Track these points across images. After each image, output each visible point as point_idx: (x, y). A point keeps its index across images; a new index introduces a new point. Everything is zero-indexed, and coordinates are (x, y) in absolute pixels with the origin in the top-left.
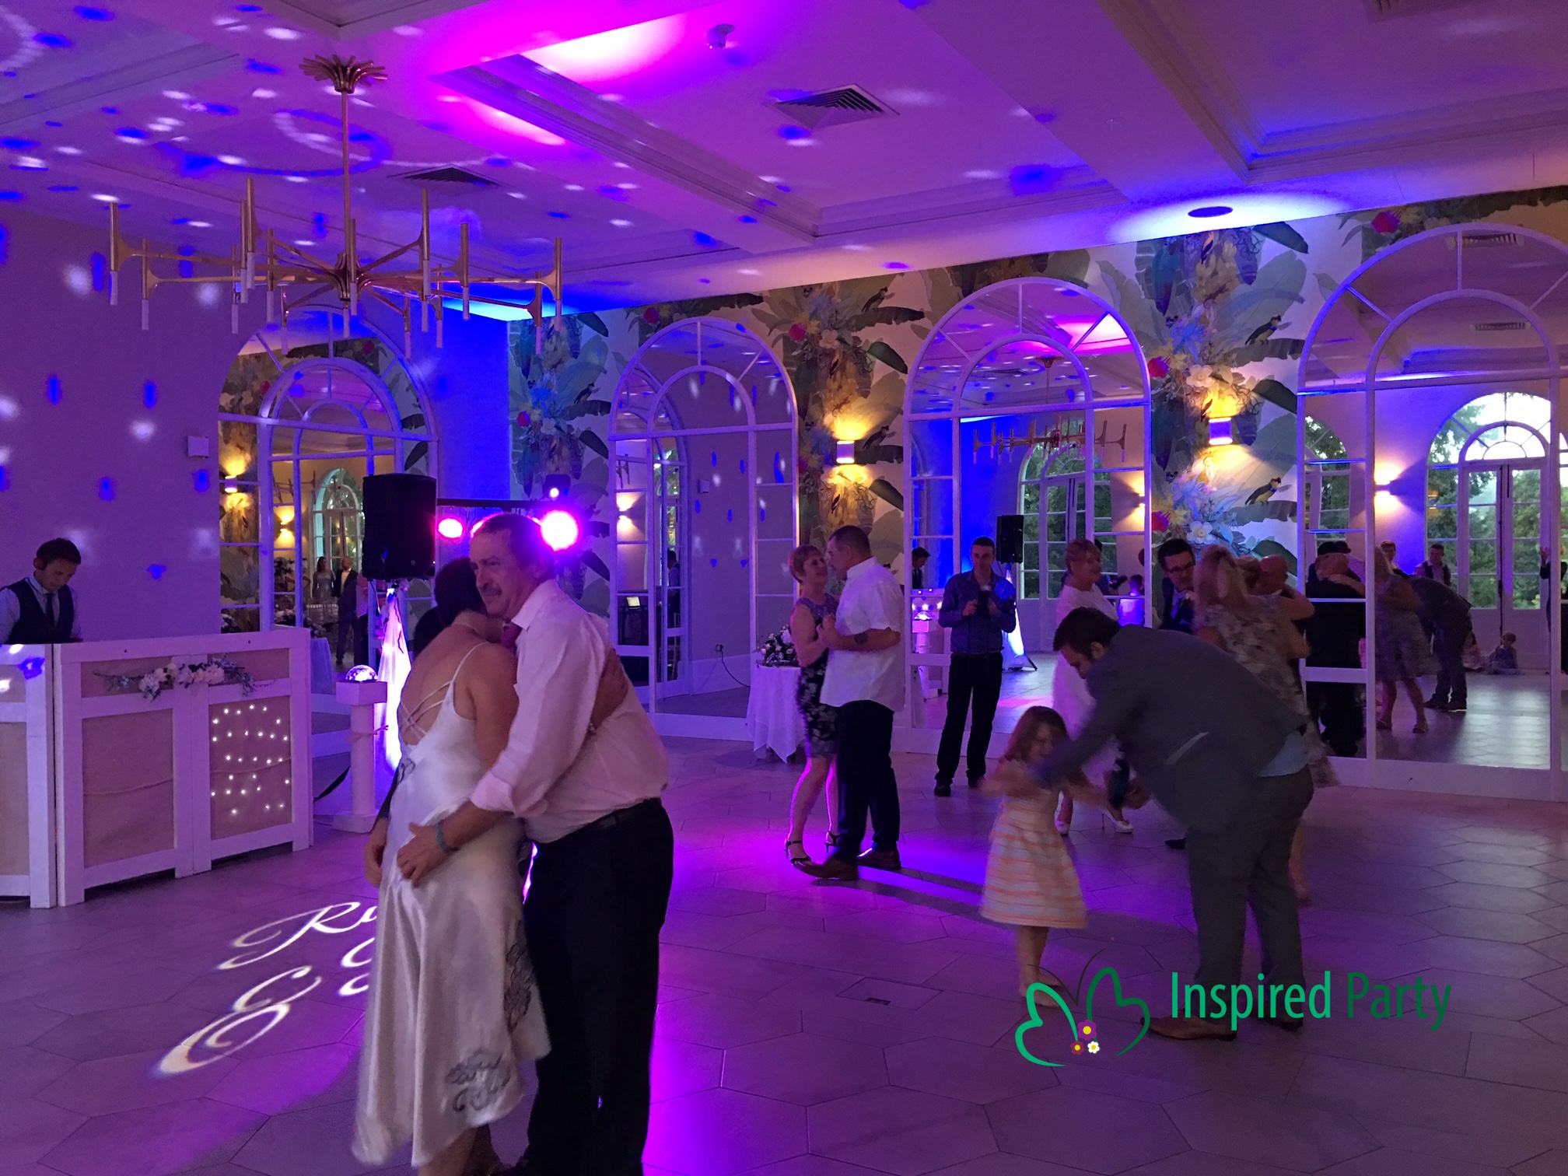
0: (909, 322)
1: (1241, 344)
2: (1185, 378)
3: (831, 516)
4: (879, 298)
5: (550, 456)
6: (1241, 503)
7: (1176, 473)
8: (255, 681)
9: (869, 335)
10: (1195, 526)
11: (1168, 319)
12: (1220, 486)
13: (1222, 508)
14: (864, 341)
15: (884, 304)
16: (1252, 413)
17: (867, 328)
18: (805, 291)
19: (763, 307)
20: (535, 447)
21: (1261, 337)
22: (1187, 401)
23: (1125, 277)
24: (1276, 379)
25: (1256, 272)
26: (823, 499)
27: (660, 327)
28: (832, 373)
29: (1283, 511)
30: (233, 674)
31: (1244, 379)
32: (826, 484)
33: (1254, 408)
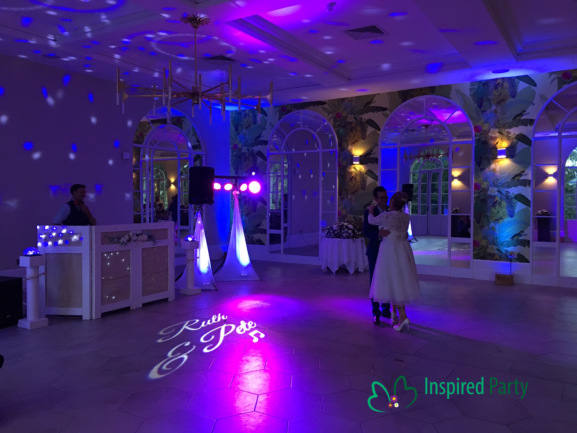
0: (381, 112)
1: (510, 121)
2: (488, 133)
3: (350, 183)
4: (370, 103)
5: (245, 160)
6: (509, 180)
7: (484, 168)
8: (157, 240)
9: (366, 117)
10: (491, 188)
11: (482, 111)
12: (501, 174)
13: (502, 182)
14: (364, 119)
15: (372, 105)
16: (514, 146)
17: (365, 114)
18: (342, 100)
19: (326, 106)
20: (239, 157)
21: (518, 118)
22: (489, 142)
23: (465, 95)
24: (523, 134)
25: (516, 94)
26: (347, 177)
27: (287, 113)
28: (351, 131)
29: (526, 183)
30: (150, 238)
31: (511, 133)
32: (348, 172)
33: (515, 144)
